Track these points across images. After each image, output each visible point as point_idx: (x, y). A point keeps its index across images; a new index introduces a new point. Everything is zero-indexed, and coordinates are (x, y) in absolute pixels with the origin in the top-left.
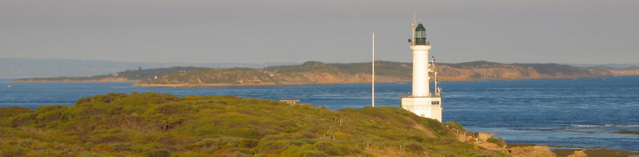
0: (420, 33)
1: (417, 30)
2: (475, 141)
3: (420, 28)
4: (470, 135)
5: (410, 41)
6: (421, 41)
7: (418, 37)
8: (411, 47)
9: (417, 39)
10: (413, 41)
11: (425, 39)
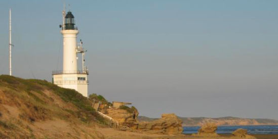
0: (69, 19)
1: (67, 17)
2: (109, 108)
3: (70, 15)
4: (106, 104)
5: (61, 26)
6: (70, 26)
7: (67, 23)
8: (62, 31)
9: (66, 24)
10: (64, 26)
11: (73, 24)
